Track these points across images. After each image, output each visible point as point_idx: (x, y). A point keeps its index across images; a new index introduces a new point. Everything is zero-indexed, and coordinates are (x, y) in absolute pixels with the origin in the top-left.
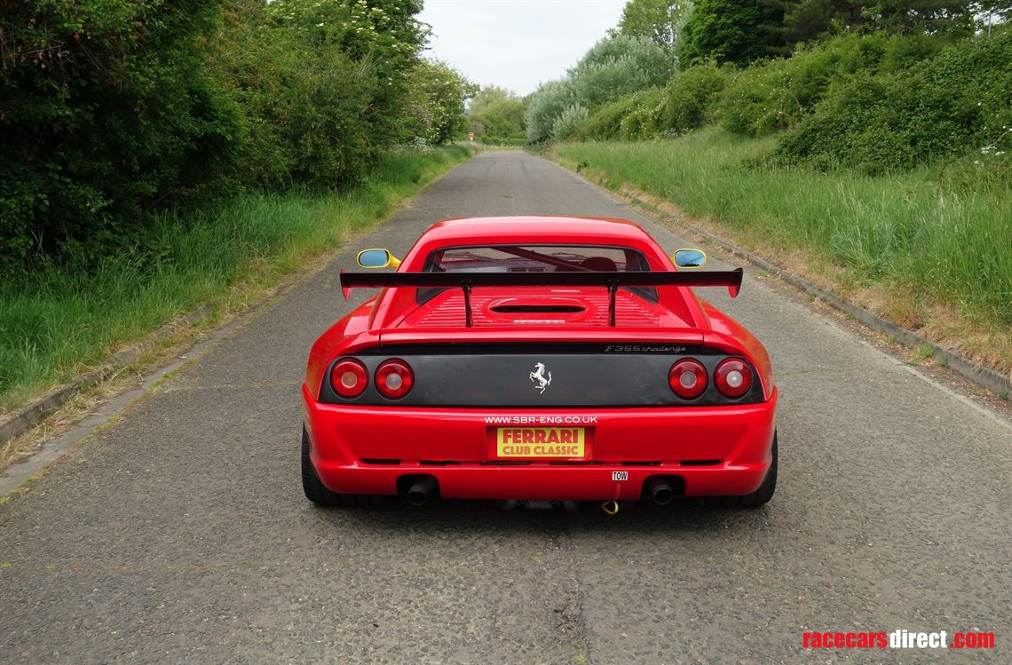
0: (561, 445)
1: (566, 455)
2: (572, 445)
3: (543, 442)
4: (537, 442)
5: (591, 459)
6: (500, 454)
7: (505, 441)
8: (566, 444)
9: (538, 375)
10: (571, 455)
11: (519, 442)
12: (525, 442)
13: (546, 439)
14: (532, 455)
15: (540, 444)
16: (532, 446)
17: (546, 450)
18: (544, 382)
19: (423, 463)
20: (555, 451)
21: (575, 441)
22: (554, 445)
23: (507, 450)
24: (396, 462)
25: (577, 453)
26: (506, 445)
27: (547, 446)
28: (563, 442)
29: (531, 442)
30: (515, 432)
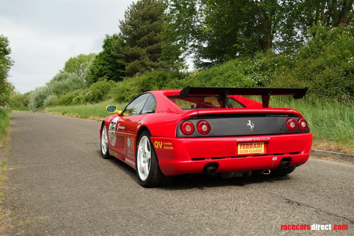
0: (257, 149)
1: (259, 152)
2: (260, 149)
3: (252, 148)
4: (250, 148)
5: (266, 153)
6: (239, 153)
7: (241, 148)
8: (259, 148)
9: (249, 124)
10: (260, 152)
11: (245, 148)
12: (246, 148)
13: (253, 147)
14: (249, 153)
15: (251, 149)
16: (248, 150)
17: (253, 151)
18: (252, 127)
19: (213, 158)
20: (256, 151)
21: (261, 147)
22: (255, 149)
23: (241, 152)
24: (203, 159)
25: (262, 152)
26: (241, 150)
27: (253, 149)
28: (258, 148)
29: (248, 148)
30: (244, 145)
